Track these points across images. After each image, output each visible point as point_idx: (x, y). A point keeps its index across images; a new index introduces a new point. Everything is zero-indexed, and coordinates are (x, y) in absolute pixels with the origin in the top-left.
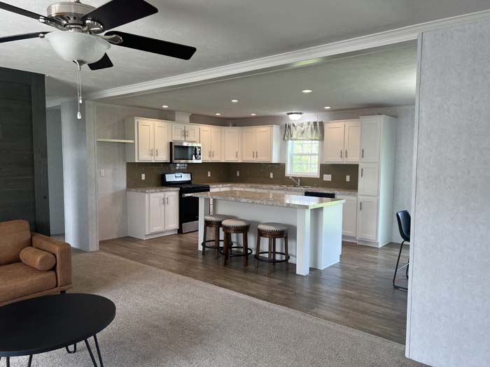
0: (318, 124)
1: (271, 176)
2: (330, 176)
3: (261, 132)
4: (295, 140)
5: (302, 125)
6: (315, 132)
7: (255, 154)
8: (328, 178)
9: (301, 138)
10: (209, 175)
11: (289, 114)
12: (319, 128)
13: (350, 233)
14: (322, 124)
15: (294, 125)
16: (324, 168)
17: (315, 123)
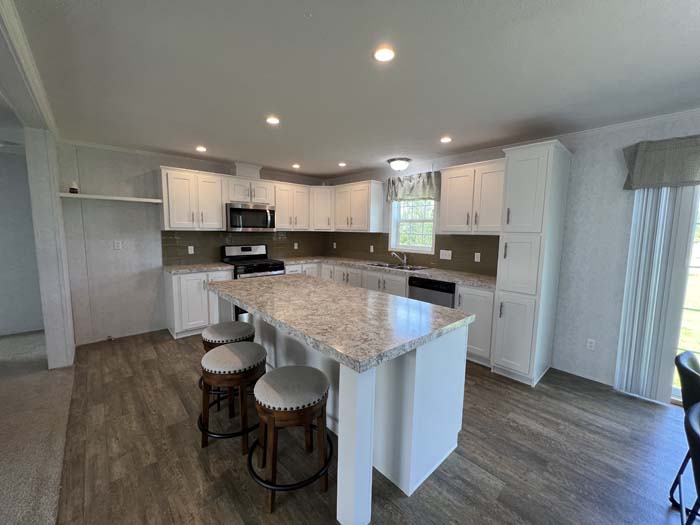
0: (433, 175)
1: (372, 250)
2: (450, 252)
3: (357, 191)
4: (401, 200)
5: (410, 179)
6: (428, 187)
7: (350, 221)
8: (446, 255)
9: (410, 198)
10: (296, 247)
11: (390, 161)
12: (435, 180)
13: (480, 351)
14: (438, 175)
15: (399, 179)
16: (442, 241)
17: (429, 174)
